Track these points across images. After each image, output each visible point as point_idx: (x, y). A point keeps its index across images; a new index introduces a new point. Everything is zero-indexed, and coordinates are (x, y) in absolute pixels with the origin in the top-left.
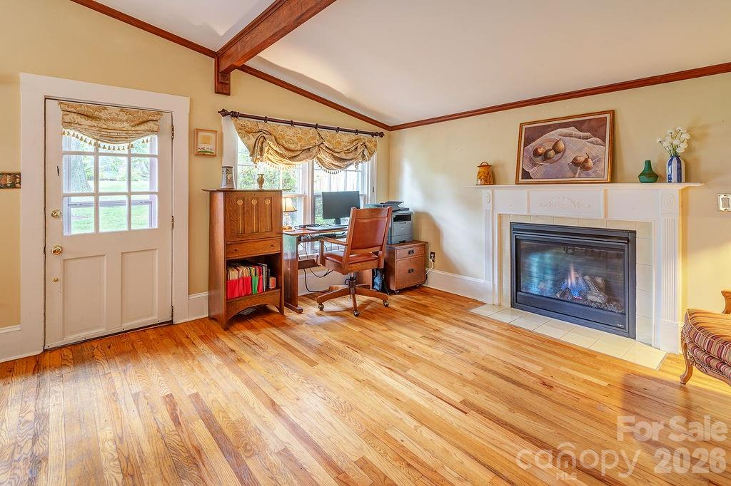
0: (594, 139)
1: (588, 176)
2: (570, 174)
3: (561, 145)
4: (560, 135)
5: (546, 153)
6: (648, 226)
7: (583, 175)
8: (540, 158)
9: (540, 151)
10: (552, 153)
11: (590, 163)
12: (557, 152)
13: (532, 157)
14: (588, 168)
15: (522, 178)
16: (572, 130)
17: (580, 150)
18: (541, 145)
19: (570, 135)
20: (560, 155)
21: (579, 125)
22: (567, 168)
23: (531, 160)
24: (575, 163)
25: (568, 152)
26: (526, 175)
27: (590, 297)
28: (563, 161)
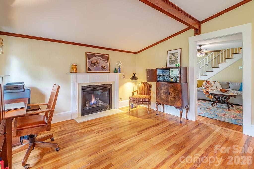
0: (105, 61)
1: (105, 71)
2: (101, 70)
3: (98, 61)
4: (98, 58)
5: (94, 63)
6: (114, 82)
7: (104, 70)
8: (93, 64)
9: (93, 62)
10: (96, 63)
11: (105, 67)
12: (98, 63)
13: (91, 64)
14: (105, 69)
15: (89, 71)
16: (100, 57)
17: (103, 64)
18: (93, 60)
19: (100, 59)
20: (98, 64)
21: (102, 56)
22: (100, 68)
23: (90, 65)
24: (102, 67)
25: (100, 64)
26: (90, 70)
27: (99, 104)
28: (99, 66)
